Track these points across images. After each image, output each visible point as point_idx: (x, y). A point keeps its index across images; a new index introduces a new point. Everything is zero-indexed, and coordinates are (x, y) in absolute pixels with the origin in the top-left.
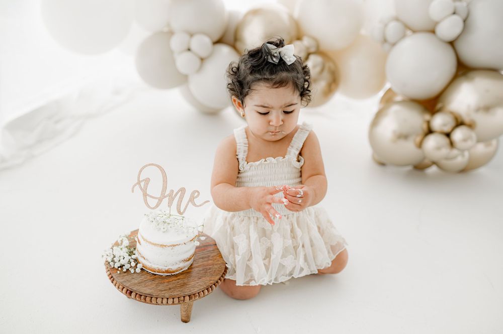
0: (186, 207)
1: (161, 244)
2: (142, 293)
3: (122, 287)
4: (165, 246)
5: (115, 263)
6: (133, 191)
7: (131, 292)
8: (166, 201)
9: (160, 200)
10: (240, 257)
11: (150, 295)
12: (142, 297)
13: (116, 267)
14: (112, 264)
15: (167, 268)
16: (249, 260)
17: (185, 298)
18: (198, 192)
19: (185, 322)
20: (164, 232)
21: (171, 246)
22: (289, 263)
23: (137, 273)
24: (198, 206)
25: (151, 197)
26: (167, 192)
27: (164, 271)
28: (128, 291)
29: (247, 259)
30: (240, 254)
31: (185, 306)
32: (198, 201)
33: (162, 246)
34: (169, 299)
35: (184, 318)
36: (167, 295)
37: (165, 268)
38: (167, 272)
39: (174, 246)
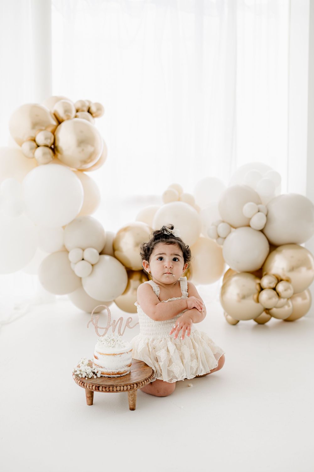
0: (124, 329)
1: (113, 353)
2: (107, 385)
3: (92, 386)
4: (116, 354)
5: (82, 375)
6: (88, 327)
7: (99, 387)
8: (111, 329)
9: (107, 329)
10: (163, 363)
11: (112, 385)
12: (107, 388)
13: (84, 377)
14: (80, 376)
15: (117, 371)
16: (169, 366)
17: (134, 385)
18: (131, 318)
19: (133, 409)
20: (113, 347)
21: (119, 354)
22: (194, 364)
23: (99, 378)
24: (132, 328)
25: (100, 328)
26: (112, 322)
27: (116, 373)
28: (97, 387)
29: (167, 365)
30: (163, 361)
31: (132, 396)
32: (131, 325)
33: (114, 355)
34: (124, 387)
35: (132, 407)
36: (123, 384)
37: (116, 371)
38: (118, 374)
39: (121, 354)
